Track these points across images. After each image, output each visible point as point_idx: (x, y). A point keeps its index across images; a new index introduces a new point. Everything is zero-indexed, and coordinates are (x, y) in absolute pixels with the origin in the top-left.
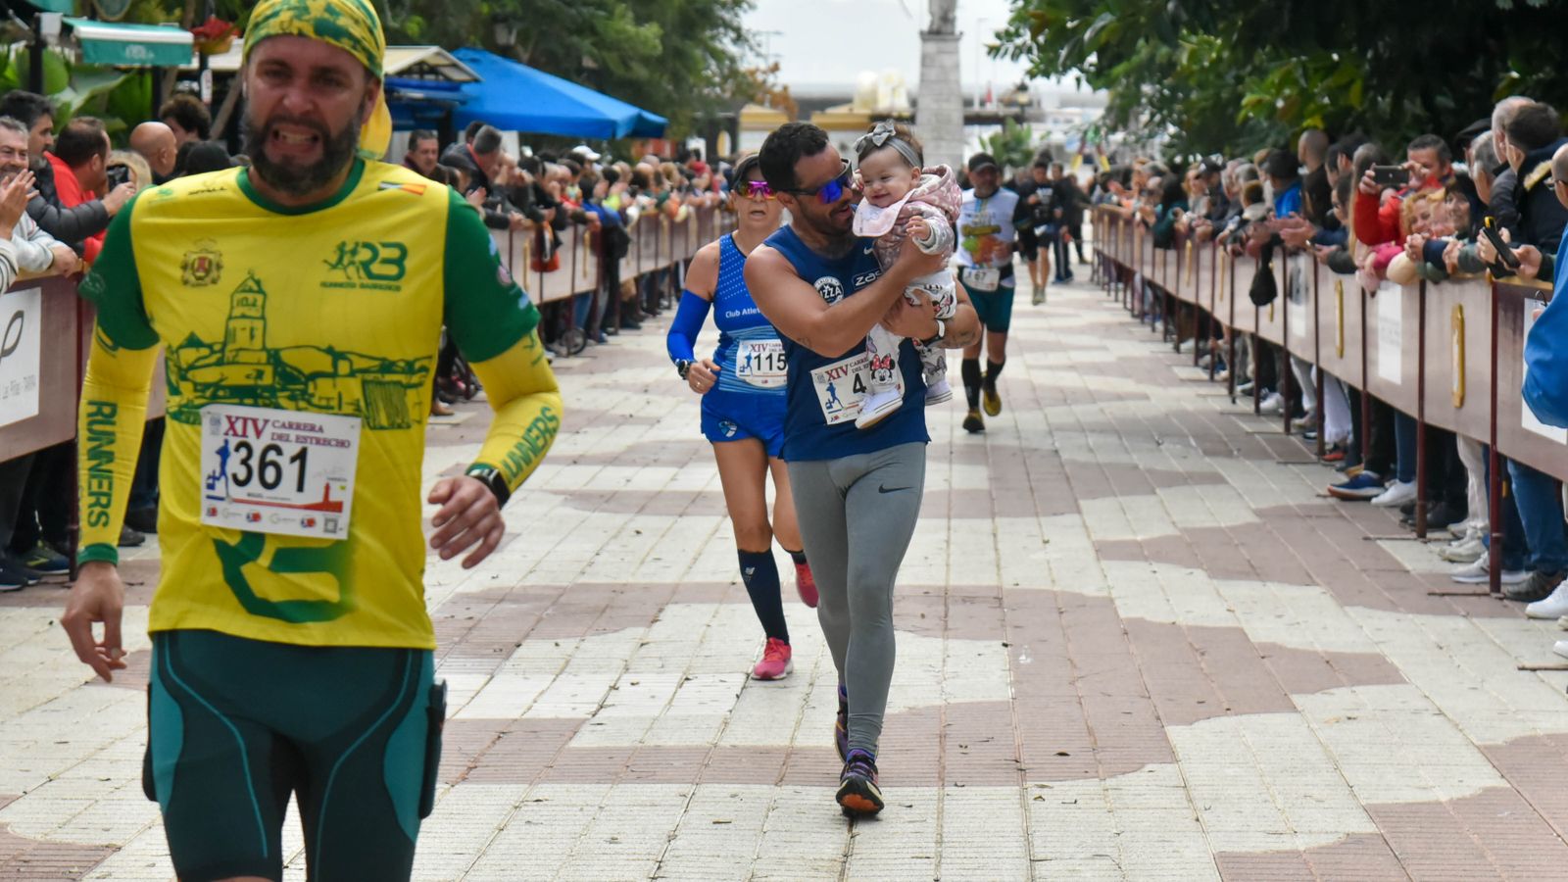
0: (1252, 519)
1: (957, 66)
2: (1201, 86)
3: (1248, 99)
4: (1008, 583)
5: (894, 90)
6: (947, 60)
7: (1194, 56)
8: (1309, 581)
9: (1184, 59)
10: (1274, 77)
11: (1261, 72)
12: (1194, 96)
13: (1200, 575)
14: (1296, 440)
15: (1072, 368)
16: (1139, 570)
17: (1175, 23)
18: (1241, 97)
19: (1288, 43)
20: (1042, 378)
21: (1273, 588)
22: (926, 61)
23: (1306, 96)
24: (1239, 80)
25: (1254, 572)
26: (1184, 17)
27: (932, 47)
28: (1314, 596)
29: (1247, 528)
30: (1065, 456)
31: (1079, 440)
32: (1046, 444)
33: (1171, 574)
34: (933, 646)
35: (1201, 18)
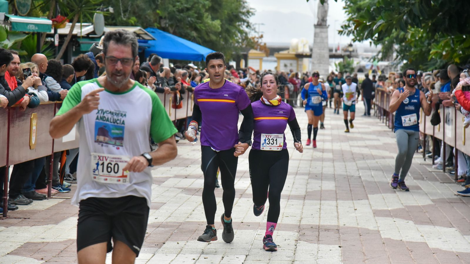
0: (430, 203)
1: (327, 37)
2: (415, 46)
3: (433, 51)
4: (341, 224)
5: (304, 45)
6: (324, 35)
7: (413, 36)
8: (451, 226)
9: (409, 36)
10: (442, 43)
11: (437, 42)
12: (413, 50)
13: (411, 223)
14: (447, 174)
15: (366, 147)
16: (389, 221)
17: (406, 23)
18: (430, 50)
19: (448, 31)
20: (356, 150)
21: (438, 228)
22: (316, 35)
23: (453, 51)
24: (429, 44)
25: (431, 222)
26: (410, 21)
27: (318, 30)
28: (453, 231)
29: (429, 206)
30: (363, 179)
31: (368, 173)
32: (356, 174)
33: (401, 222)
34: (314, 247)
35: (416, 22)
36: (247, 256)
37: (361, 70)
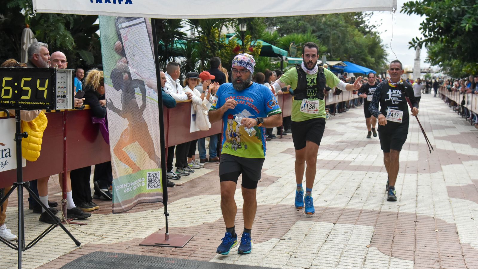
0: (459, 134)
1: (420, 65)
2: (456, 68)
3: (463, 69)
4: (420, 142)
5: (410, 68)
6: (418, 63)
7: (455, 63)
8: (467, 144)
9: (454, 64)
10: (467, 66)
11: (465, 65)
12: (455, 69)
13: (450, 142)
14: (468, 122)
15: (434, 110)
16: (440, 141)
18: (462, 69)
19: (469, 61)
20: (429, 111)
21: (461, 145)
22: (415, 64)
23: (472, 69)
24: (462, 67)
25: (459, 142)
26: (452, 57)
27: (416, 61)
28: (468, 146)
29: (458, 135)
30: (431, 123)
31: (434, 121)
32: (428, 121)
33: (445, 142)
34: (407, 151)
35: (455, 57)
36: (378, 155)
37: (434, 78)
